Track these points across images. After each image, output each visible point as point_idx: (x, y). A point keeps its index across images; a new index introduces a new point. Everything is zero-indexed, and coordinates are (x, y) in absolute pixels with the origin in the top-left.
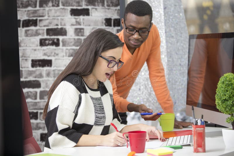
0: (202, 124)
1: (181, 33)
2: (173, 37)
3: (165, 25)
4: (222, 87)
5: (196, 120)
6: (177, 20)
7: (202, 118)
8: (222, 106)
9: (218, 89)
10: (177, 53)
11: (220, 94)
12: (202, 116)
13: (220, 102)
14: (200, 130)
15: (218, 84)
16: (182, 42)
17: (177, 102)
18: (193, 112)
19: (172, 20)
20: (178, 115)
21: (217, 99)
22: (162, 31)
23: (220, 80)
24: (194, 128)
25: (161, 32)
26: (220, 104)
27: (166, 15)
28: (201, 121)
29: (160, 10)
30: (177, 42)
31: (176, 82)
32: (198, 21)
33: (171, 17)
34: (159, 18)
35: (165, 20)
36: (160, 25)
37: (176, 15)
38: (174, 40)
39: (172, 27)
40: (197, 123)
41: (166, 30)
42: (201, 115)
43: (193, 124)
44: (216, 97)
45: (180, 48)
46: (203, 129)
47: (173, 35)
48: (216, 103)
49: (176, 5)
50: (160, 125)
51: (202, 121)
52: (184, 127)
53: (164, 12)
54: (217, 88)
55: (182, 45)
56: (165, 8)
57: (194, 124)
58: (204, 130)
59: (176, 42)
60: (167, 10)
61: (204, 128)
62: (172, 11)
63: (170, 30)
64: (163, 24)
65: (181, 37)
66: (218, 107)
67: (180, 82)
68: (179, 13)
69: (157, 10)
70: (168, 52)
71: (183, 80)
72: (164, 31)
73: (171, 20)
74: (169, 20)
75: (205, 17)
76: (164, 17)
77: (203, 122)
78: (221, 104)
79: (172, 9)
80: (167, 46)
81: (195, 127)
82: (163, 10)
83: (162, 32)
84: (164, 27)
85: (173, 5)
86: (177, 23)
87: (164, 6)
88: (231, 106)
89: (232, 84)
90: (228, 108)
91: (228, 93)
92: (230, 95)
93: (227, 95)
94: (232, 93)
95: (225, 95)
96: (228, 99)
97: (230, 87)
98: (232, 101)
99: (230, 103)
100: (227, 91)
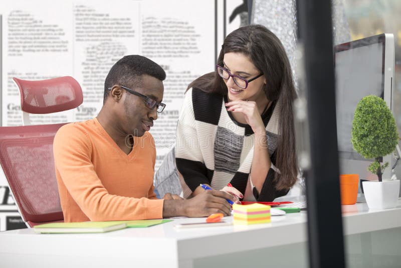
8: (360, 145)
88: (372, 145)
89: (373, 111)
90: (368, 148)
91: (368, 124)
92: (370, 128)
93: (366, 128)
94: (373, 125)
95: (363, 128)
96: (367, 133)
97: (370, 115)
98: (373, 137)
99: (370, 139)
100: (366, 122)
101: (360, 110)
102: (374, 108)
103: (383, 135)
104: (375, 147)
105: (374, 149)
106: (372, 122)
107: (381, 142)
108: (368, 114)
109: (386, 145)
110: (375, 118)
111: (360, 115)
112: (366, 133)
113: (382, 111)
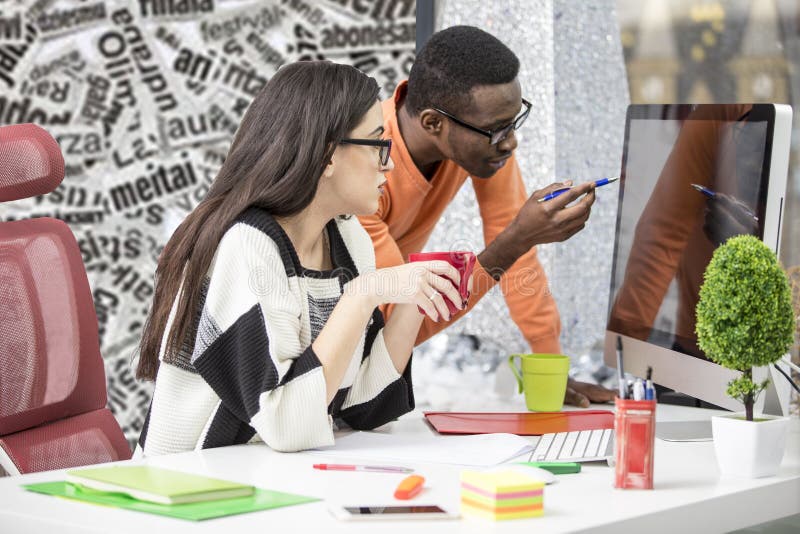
0: (648, 396)
1: (608, 99)
2: (578, 108)
3: (556, 69)
4: (719, 280)
5: (630, 382)
6: (596, 55)
7: (649, 378)
8: (717, 342)
9: (706, 285)
10: (588, 163)
11: (713, 301)
12: (650, 371)
13: (709, 328)
14: (639, 415)
15: (708, 268)
16: (606, 128)
17: (582, 319)
18: (621, 356)
19: (580, 56)
20: (585, 359)
21: (700, 319)
22: (545, 87)
23: (715, 256)
24: (619, 408)
25: (543, 90)
26: (710, 334)
27: (562, 38)
28: (645, 386)
29: (542, 20)
30: (592, 128)
31: (583, 254)
32: (673, 66)
33: (577, 46)
34: (538, 47)
35: (558, 55)
36: (541, 67)
37: (594, 38)
38: (584, 119)
39: (578, 77)
40: (632, 392)
41: (556, 86)
42: (646, 369)
43: (619, 397)
44: (698, 311)
45: (599, 146)
46: (649, 412)
47: (580, 103)
48: (697, 330)
49: (594, 9)
50: (521, 392)
51: (648, 387)
52: (593, 402)
53: (555, 26)
54: (703, 284)
55: (607, 136)
56: (558, 16)
57: (622, 394)
58: (652, 418)
59: (588, 125)
60: (563, 21)
61: (653, 410)
62: (580, 26)
63: (572, 87)
64: (549, 66)
65: (606, 110)
66: (702, 345)
67: (593, 257)
68: (603, 32)
69: (533, 19)
70: (559, 157)
71: (603, 250)
72: (551, 90)
73: (575, 55)
74: (570, 56)
75: (698, 54)
76: (554, 46)
77: (651, 390)
78: (714, 336)
79: (583, 19)
80: (559, 138)
81: (623, 405)
82: (551, 21)
83: (546, 93)
84: (551, 76)
85: (584, 8)
86: (595, 67)
87: (555, 8)
88: (744, 344)
89: (752, 272)
90: (735, 350)
91: (738, 299)
92: (743, 309)
93: (733, 308)
94: (749, 302)
95: (728, 307)
96: (736, 320)
97: (746, 281)
98: (748, 328)
99: (742, 332)
100: (735, 294)
101: (724, 267)
102: (754, 266)
103: (769, 324)
104: (751, 350)
105: (748, 354)
106: (747, 295)
107: (762, 338)
108: (741, 278)
109: (771, 346)
110: (755, 289)
111: (721, 277)
112: (733, 319)
113: (768, 272)
